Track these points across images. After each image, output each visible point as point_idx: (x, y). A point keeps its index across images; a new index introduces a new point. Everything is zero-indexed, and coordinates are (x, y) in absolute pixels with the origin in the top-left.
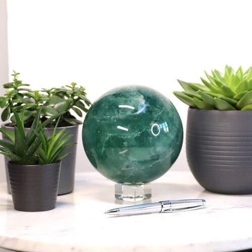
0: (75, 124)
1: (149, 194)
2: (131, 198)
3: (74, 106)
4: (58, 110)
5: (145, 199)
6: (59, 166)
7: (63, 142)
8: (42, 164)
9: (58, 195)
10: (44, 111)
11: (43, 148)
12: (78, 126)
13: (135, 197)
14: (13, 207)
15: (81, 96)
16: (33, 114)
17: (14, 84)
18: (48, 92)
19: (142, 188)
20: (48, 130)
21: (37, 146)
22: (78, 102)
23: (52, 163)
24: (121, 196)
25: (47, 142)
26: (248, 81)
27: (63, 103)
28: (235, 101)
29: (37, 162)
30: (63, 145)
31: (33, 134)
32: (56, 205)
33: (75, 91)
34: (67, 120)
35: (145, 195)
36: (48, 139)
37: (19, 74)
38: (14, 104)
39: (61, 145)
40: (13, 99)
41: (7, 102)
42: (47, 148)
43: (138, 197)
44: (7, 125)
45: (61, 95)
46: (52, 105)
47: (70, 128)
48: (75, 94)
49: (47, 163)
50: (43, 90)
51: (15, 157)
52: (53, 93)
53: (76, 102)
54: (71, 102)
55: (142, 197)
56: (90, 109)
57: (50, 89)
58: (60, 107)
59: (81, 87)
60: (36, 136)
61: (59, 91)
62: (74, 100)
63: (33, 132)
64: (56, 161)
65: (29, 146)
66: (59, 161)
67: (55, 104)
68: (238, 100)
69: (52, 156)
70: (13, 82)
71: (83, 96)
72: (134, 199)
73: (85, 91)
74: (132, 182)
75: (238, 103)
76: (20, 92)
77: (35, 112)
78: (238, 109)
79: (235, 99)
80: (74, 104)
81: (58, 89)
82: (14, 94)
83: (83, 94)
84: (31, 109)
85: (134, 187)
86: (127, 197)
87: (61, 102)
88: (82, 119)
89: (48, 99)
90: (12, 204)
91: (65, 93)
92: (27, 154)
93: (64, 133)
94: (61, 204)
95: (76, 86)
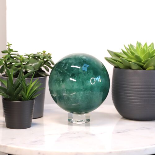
0: (45, 76)
1: (88, 119)
2: (78, 121)
3: (44, 65)
4: (34, 68)
5: (86, 122)
6: (33, 102)
7: (36, 88)
8: (23, 101)
9: (33, 119)
10: (25, 68)
11: (24, 91)
12: (46, 77)
13: (80, 121)
14: (6, 126)
15: (48, 59)
16: (19, 70)
17: (8, 51)
18: (28, 56)
19: (84, 116)
20: (28, 79)
21: (21, 90)
22: (47, 62)
23: (30, 100)
24: (71, 120)
25: (27, 87)
26: (151, 52)
27: (37, 63)
28: (142, 64)
29: (20, 100)
30: (37, 89)
31: (18, 82)
32: (32, 125)
33: (45, 56)
34: (39, 73)
35: (86, 120)
36: (27, 86)
37: (11, 45)
38: (8, 63)
39: (35, 89)
40: (7, 60)
41: (4, 62)
42: (27, 91)
43: (82, 121)
44: (3, 76)
45: (37, 58)
46: (31, 64)
47: (41, 78)
48: (45, 58)
49: (26, 100)
50: (25, 55)
51: (7, 96)
52: (32, 56)
53: (45, 62)
54: (42, 63)
55: (84, 121)
56: (54, 67)
57: (30, 54)
58: (35, 66)
59: (49, 54)
60: (20, 84)
61: (35, 56)
62: (44, 61)
63: (18, 81)
64: (32, 99)
65: (16, 90)
66: (33, 99)
67: (33, 63)
68: (144, 64)
69: (30, 96)
70: (8, 49)
71: (50, 59)
72: (79, 122)
73: (51, 56)
74: (78, 112)
75: (144, 66)
76: (12, 56)
77: (20, 68)
78: (144, 69)
79: (142, 63)
80: (44, 64)
81: (34, 55)
82: (8, 57)
83: (50, 57)
84: (18, 67)
85: (79, 115)
86: (75, 121)
87: (36, 62)
88: (49, 73)
89: (28, 60)
90: (5, 124)
91: (39, 57)
92: (14, 94)
93: (38, 81)
94: (35, 124)
95: (45, 53)
